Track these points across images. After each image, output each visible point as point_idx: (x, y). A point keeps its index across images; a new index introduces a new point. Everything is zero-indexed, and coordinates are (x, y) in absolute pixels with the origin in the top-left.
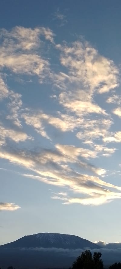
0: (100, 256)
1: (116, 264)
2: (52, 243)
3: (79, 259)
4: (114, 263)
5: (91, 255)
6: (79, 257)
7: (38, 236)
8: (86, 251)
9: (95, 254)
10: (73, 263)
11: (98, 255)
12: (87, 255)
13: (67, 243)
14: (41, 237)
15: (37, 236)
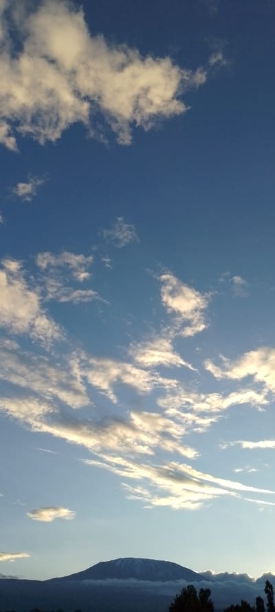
0: (209, 595)
1: (232, 606)
3: (178, 599)
4: (229, 606)
5: (195, 593)
6: (178, 596)
7: (118, 564)
8: (188, 587)
9: (202, 590)
11: (205, 593)
12: (189, 593)
13: (160, 573)
14: (123, 564)
15: (117, 562)
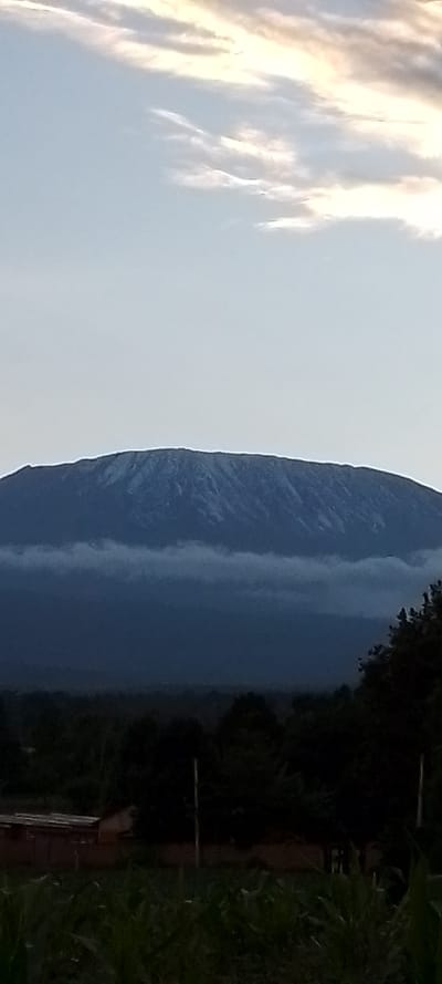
2: (220, 518)
3: (407, 631)
6: (408, 618)
10: (367, 659)
13: (322, 518)
14: (136, 482)
15: (109, 471)
